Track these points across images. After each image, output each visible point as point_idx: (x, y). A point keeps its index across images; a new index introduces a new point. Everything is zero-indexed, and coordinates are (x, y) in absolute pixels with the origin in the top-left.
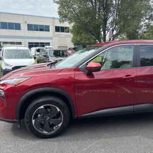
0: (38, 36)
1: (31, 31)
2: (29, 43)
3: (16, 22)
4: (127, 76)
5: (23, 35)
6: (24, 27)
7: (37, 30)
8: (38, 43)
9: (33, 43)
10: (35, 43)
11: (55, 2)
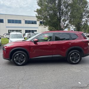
1: (27, 24)
2: (26, 30)
3: (19, 20)
5: (22, 26)
6: (23, 22)
8: (30, 30)
9: (27, 30)
10: (29, 30)
11: (35, 11)
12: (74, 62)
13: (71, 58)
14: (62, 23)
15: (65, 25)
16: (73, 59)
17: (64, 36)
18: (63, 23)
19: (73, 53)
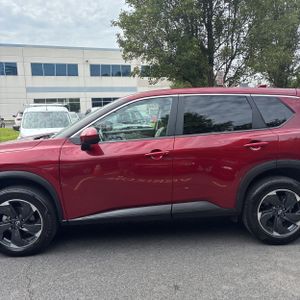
0: (109, 85)
1: (98, 78)
2: (93, 99)
3: (70, 63)
4: (153, 151)
5: (82, 85)
6: (84, 70)
7: (106, 75)
9: (100, 99)
10: (106, 100)
11: (114, 24)
12: (275, 234)
13: (259, 215)
14: (219, 67)
15: (231, 73)
16: (270, 222)
17: (228, 111)
18: (224, 67)
19: (274, 193)
